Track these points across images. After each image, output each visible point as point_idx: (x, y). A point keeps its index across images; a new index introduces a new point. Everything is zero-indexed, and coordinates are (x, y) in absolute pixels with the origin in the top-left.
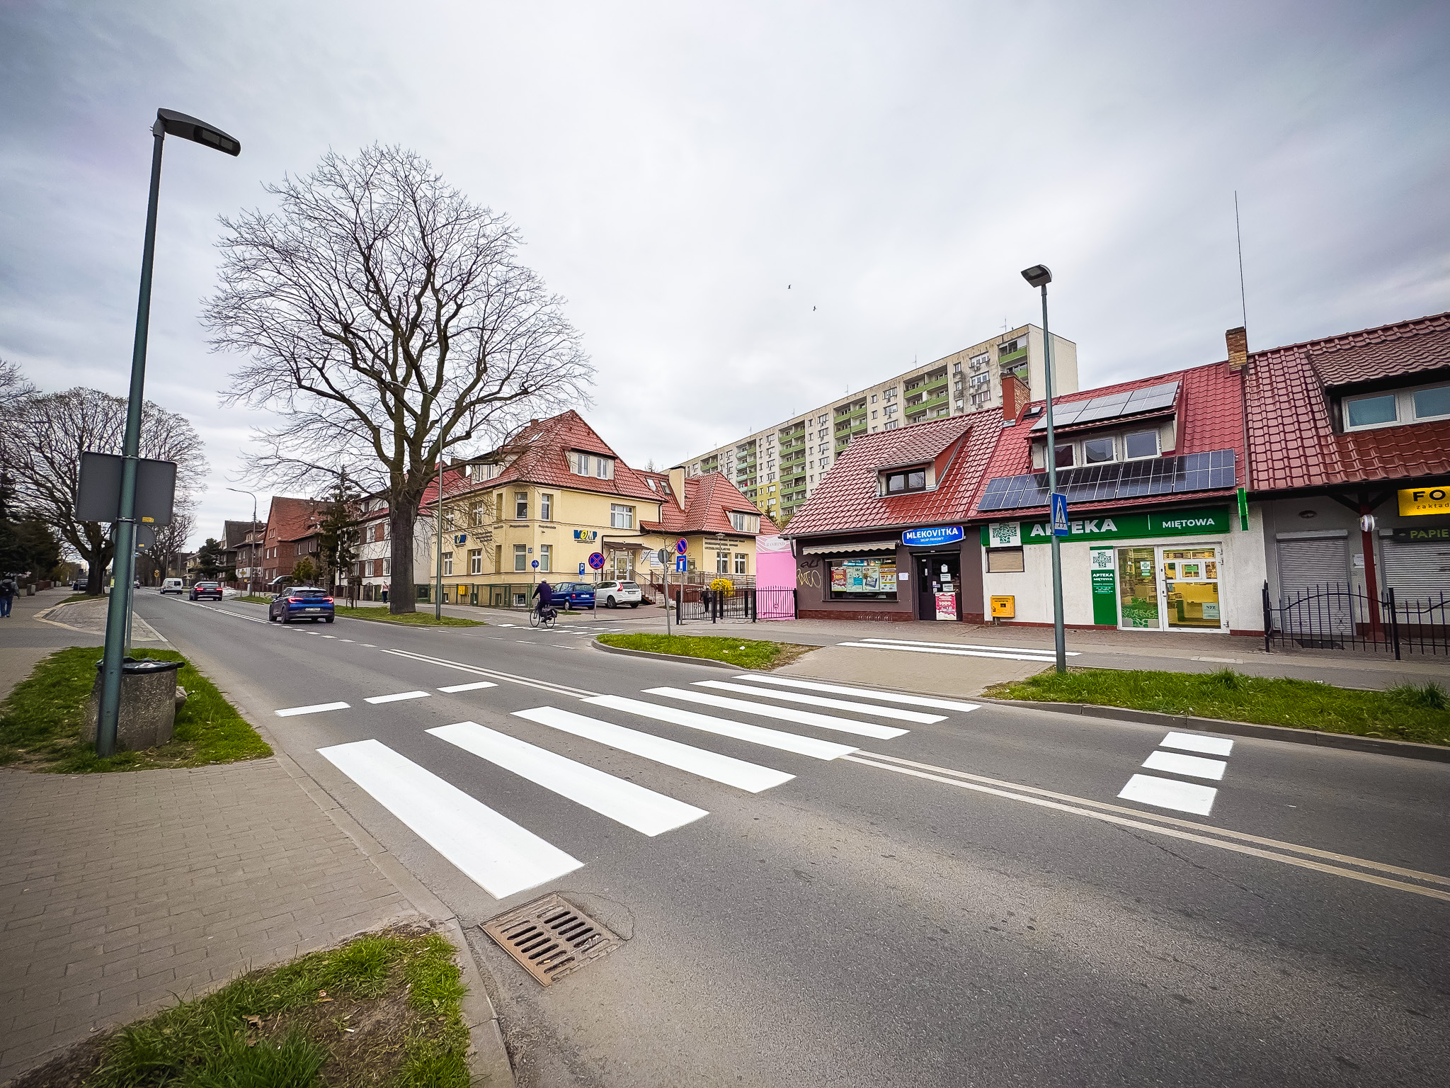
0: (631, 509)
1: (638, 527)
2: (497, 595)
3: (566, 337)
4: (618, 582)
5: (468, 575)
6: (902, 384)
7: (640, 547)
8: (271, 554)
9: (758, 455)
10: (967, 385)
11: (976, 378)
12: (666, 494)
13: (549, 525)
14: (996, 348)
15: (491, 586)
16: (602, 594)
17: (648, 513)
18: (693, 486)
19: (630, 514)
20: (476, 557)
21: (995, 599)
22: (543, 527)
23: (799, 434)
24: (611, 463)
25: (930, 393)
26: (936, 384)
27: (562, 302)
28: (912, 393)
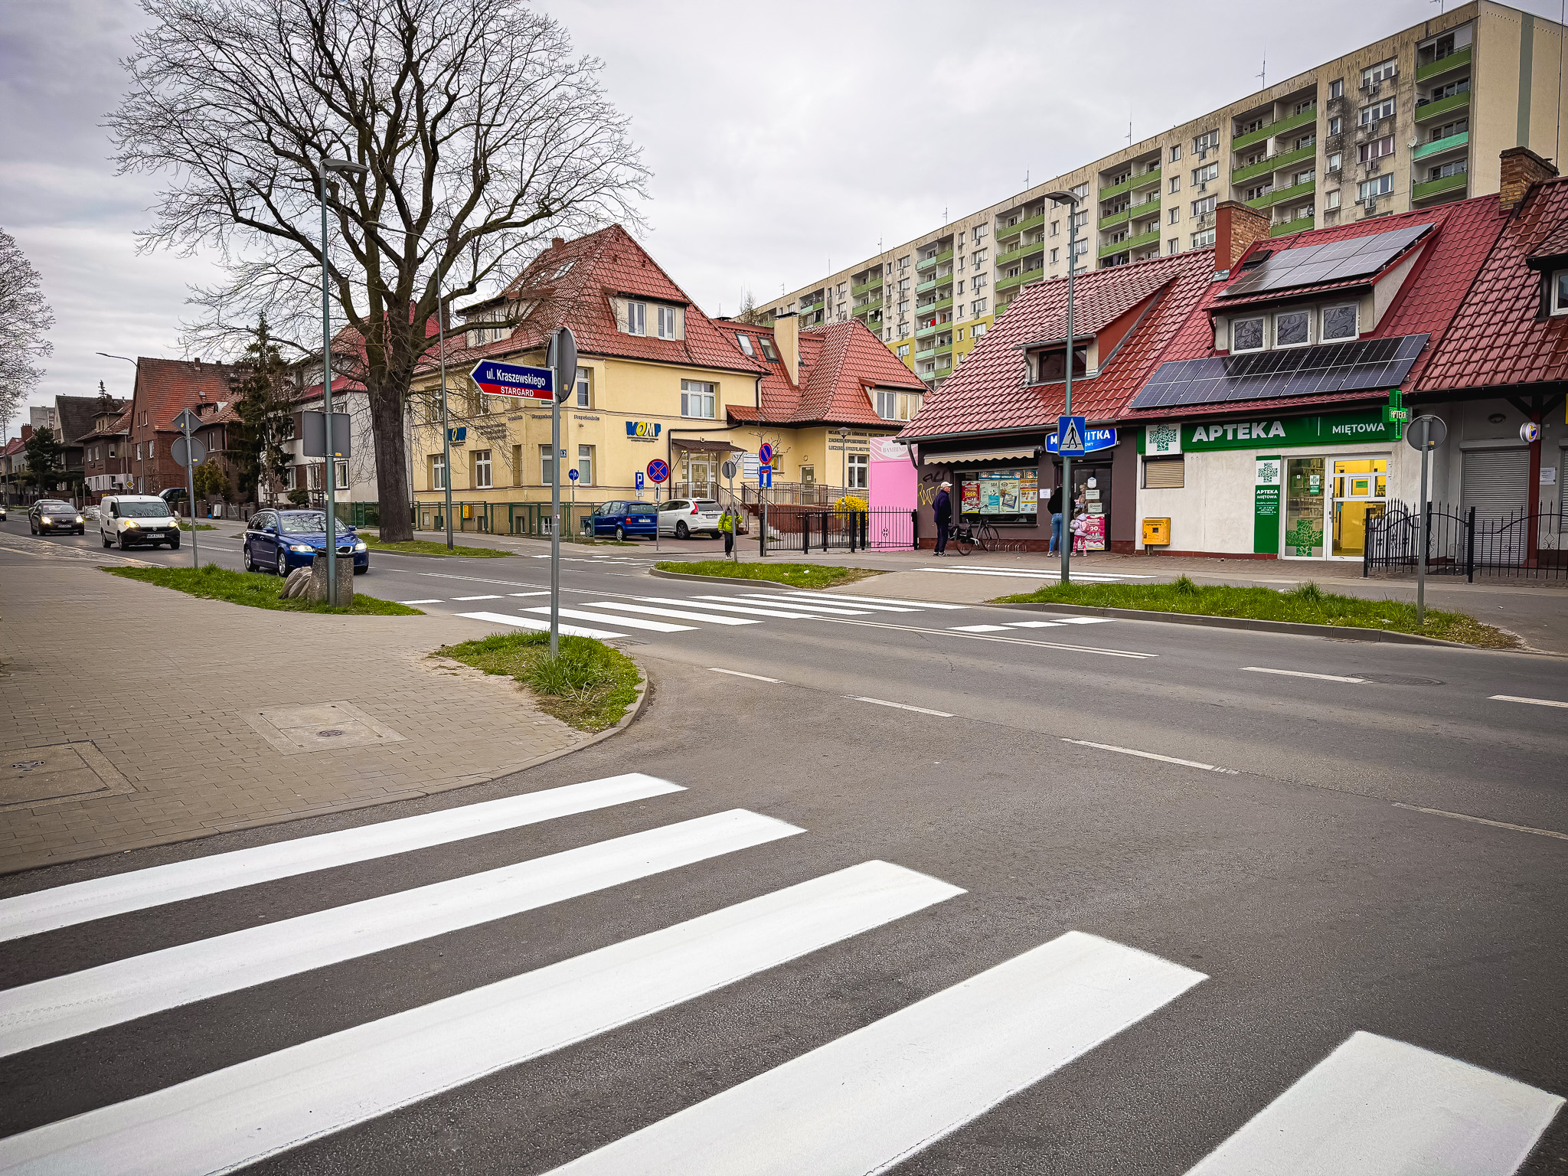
0: (712, 387)
1: (723, 416)
2: (519, 518)
3: (604, 124)
4: (691, 501)
5: (472, 489)
6: (1229, 123)
7: (726, 447)
8: (145, 453)
9: (957, 265)
10: (1353, 124)
11: (1370, 111)
12: (769, 360)
13: (589, 415)
14: (1412, 50)
15: (512, 506)
16: (668, 518)
17: (740, 393)
18: (814, 344)
19: (711, 394)
20: (482, 462)
21: (1147, 522)
22: (580, 418)
23: (1033, 223)
24: (679, 314)
25: (1282, 140)
26: (1295, 121)
27: (597, 66)
28: (1249, 140)
